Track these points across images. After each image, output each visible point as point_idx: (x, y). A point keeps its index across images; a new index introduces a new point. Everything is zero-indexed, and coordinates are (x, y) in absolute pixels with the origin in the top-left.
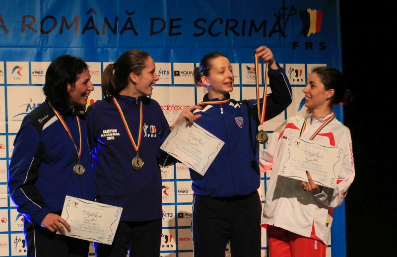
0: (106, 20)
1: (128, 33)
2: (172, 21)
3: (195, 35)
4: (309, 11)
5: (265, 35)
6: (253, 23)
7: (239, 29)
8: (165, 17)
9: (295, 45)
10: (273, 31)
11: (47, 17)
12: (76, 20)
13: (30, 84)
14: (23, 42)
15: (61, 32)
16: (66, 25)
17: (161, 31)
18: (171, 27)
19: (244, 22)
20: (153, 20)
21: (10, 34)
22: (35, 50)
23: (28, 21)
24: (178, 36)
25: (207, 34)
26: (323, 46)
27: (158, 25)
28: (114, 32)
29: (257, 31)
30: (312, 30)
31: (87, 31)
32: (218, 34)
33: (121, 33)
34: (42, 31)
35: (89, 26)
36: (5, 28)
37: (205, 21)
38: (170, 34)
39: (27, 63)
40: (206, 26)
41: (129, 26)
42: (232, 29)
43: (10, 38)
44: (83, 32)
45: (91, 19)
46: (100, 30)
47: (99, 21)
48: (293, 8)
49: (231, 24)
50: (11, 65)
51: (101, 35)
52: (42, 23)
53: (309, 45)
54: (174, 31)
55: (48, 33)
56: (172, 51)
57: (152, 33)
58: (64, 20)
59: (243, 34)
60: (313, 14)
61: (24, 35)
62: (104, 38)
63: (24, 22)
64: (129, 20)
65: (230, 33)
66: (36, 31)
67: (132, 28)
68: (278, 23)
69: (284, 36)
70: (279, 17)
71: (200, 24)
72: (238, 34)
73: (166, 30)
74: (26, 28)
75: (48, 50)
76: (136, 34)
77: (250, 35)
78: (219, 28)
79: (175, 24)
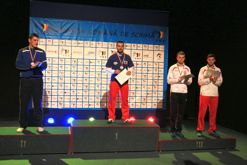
0: (110, 32)
1: (115, 35)
2: (126, 33)
3: (132, 37)
4: (161, 32)
5: (149, 37)
6: (146, 34)
7: (143, 36)
8: (124, 32)
9: (157, 40)
10: (151, 37)
11: (95, 30)
12: (102, 31)
13: (90, 47)
14: (88, 36)
15: (98, 34)
16: (100, 33)
17: (123, 35)
18: (126, 34)
19: (144, 34)
20: (121, 32)
21: (86, 34)
22: (91, 39)
23: (90, 31)
24: (128, 37)
25: (135, 37)
26: (164, 41)
27: (122, 34)
28: (112, 35)
29: (147, 36)
30: (161, 37)
31: (105, 35)
32: (137, 37)
33: (113, 35)
34: (94, 34)
35: (105, 33)
36: (84, 33)
37: (134, 33)
38: (126, 36)
39: (89, 42)
40: (135, 34)
41: (115, 33)
42: (141, 36)
43: (85, 35)
44: (104, 34)
45: (106, 31)
46: (108, 34)
47: (108, 32)
48: (157, 31)
49: (141, 34)
50: (85, 42)
51: (108, 36)
52: (94, 32)
53: (160, 41)
54: (127, 35)
55: (95, 34)
56: (126, 40)
57: (121, 36)
58: (99, 31)
59: (144, 37)
60: (161, 33)
61: (89, 35)
62: (109, 36)
63: (89, 31)
64: (115, 32)
65: (140, 36)
66: (92, 34)
67: (116, 34)
68: (153, 35)
69: (154, 38)
70: (153, 33)
71: (133, 34)
72: (142, 37)
73: (125, 35)
74: (90, 33)
75: (95, 39)
76: (117, 35)
77: (145, 37)
78: (138, 35)
79: (127, 34)
